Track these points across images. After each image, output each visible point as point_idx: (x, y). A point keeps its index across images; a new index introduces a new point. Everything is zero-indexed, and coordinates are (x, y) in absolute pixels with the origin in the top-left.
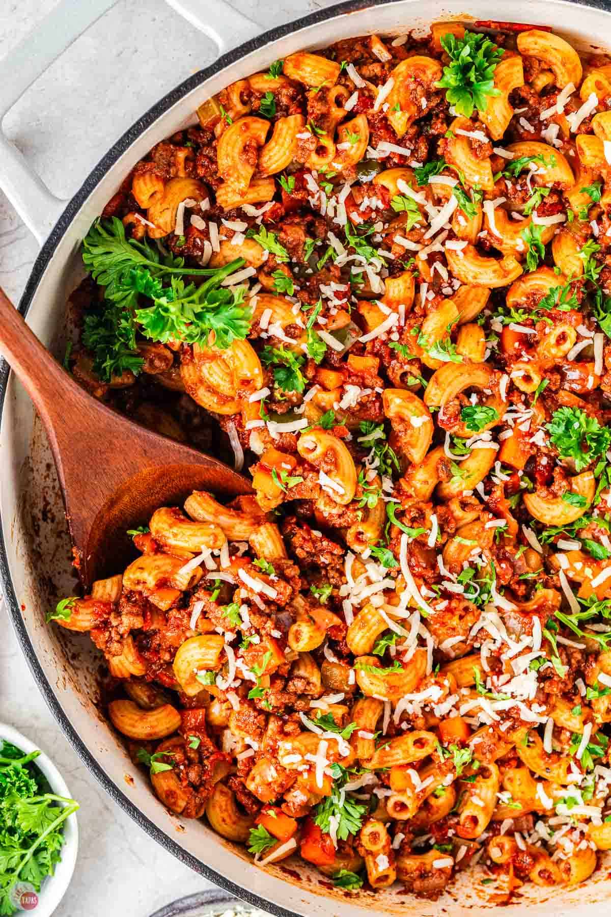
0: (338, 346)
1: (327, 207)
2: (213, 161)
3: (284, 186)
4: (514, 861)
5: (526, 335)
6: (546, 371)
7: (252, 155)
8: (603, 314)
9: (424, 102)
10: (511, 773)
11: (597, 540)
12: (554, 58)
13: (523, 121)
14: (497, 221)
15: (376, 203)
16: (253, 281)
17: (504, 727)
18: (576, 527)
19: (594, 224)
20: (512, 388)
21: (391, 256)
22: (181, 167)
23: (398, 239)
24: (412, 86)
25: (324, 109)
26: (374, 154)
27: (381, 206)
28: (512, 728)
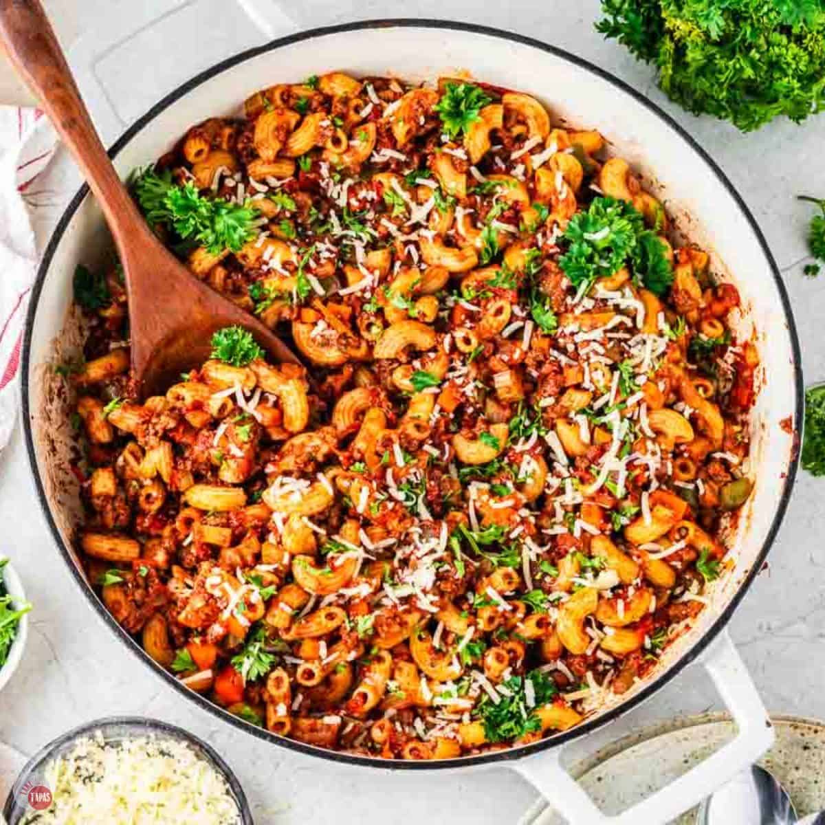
0: (320, 291)
1: (333, 191)
2: (250, 140)
3: (302, 165)
4: (391, 738)
5: (472, 312)
6: (484, 340)
7: (282, 134)
8: (535, 303)
9: (422, 120)
10: (402, 664)
11: (504, 485)
12: (529, 112)
13: (498, 160)
14: (464, 223)
15: (372, 195)
16: (264, 228)
17: (401, 608)
18: (489, 470)
19: (539, 236)
20: (454, 348)
21: (376, 234)
22: (225, 139)
23: (384, 222)
24: (416, 107)
25: (345, 110)
26: (377, 159)
27: (376, 197)
28: (408, 612)
